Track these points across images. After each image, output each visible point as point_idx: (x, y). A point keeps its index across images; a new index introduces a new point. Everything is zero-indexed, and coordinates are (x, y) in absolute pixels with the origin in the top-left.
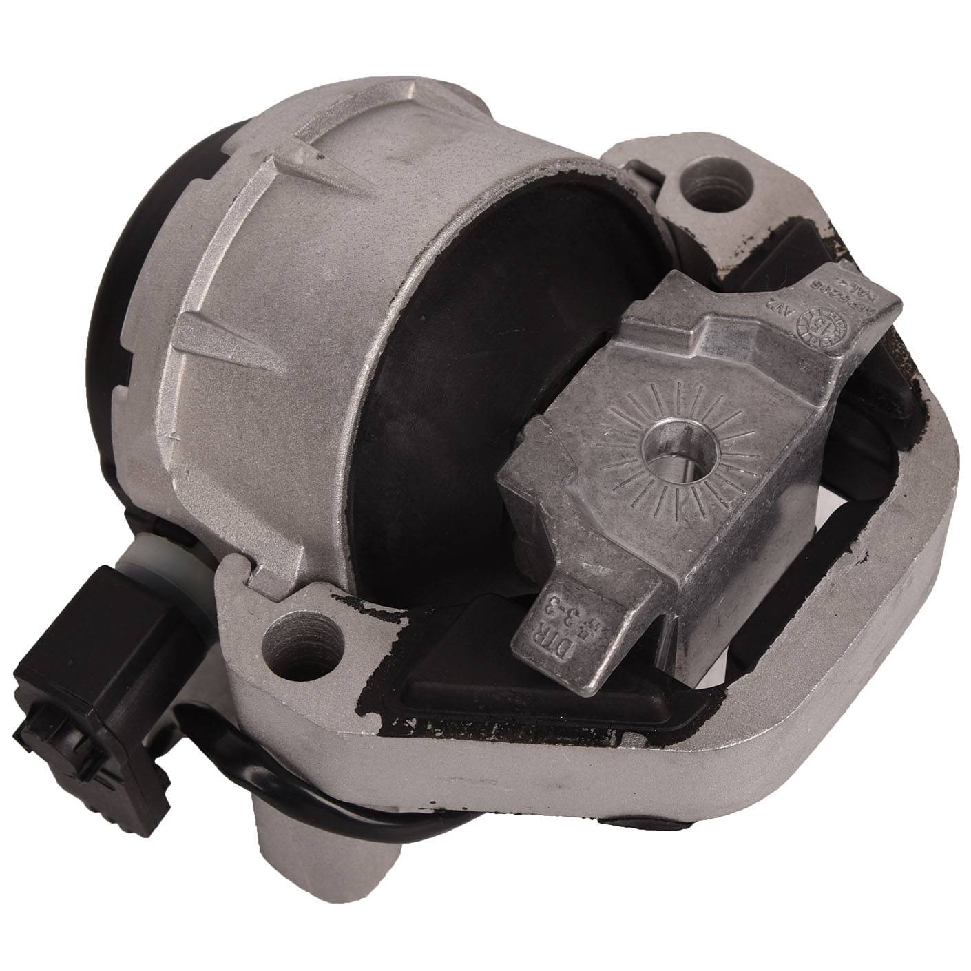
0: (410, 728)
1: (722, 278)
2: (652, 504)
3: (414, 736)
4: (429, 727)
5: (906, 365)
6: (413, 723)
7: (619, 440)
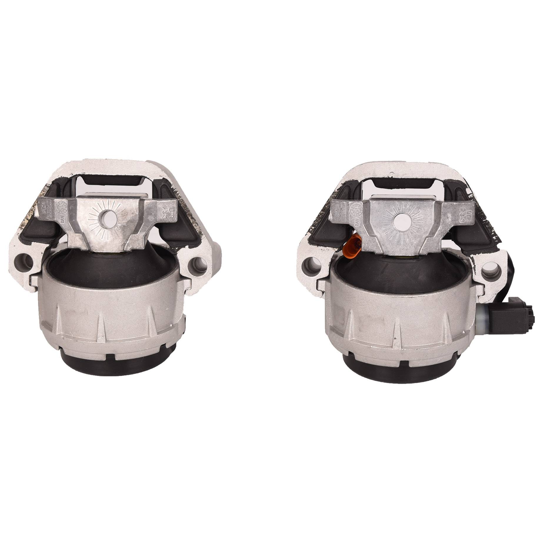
0: (496, 237)
1: (337, 249)
2: (419, 220)
3: (497, 235)
4: (493, 234)
5: (335, 194)
6: (494, 238)
7: (408, 236)
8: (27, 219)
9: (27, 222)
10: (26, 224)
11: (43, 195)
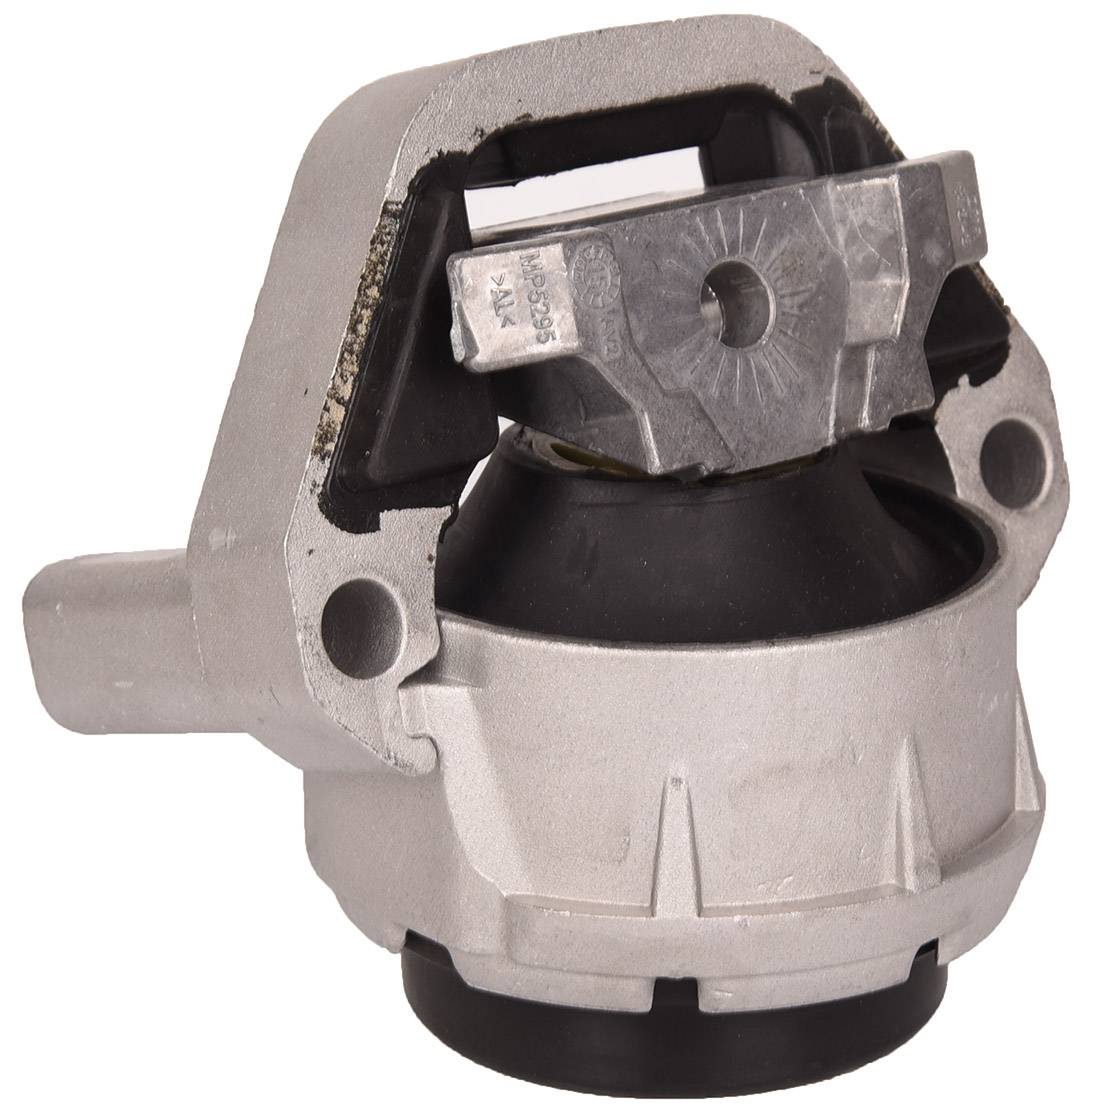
8: (338, 401)
9: (338, 414)
10: (338, 428)
11: (383, 264)
